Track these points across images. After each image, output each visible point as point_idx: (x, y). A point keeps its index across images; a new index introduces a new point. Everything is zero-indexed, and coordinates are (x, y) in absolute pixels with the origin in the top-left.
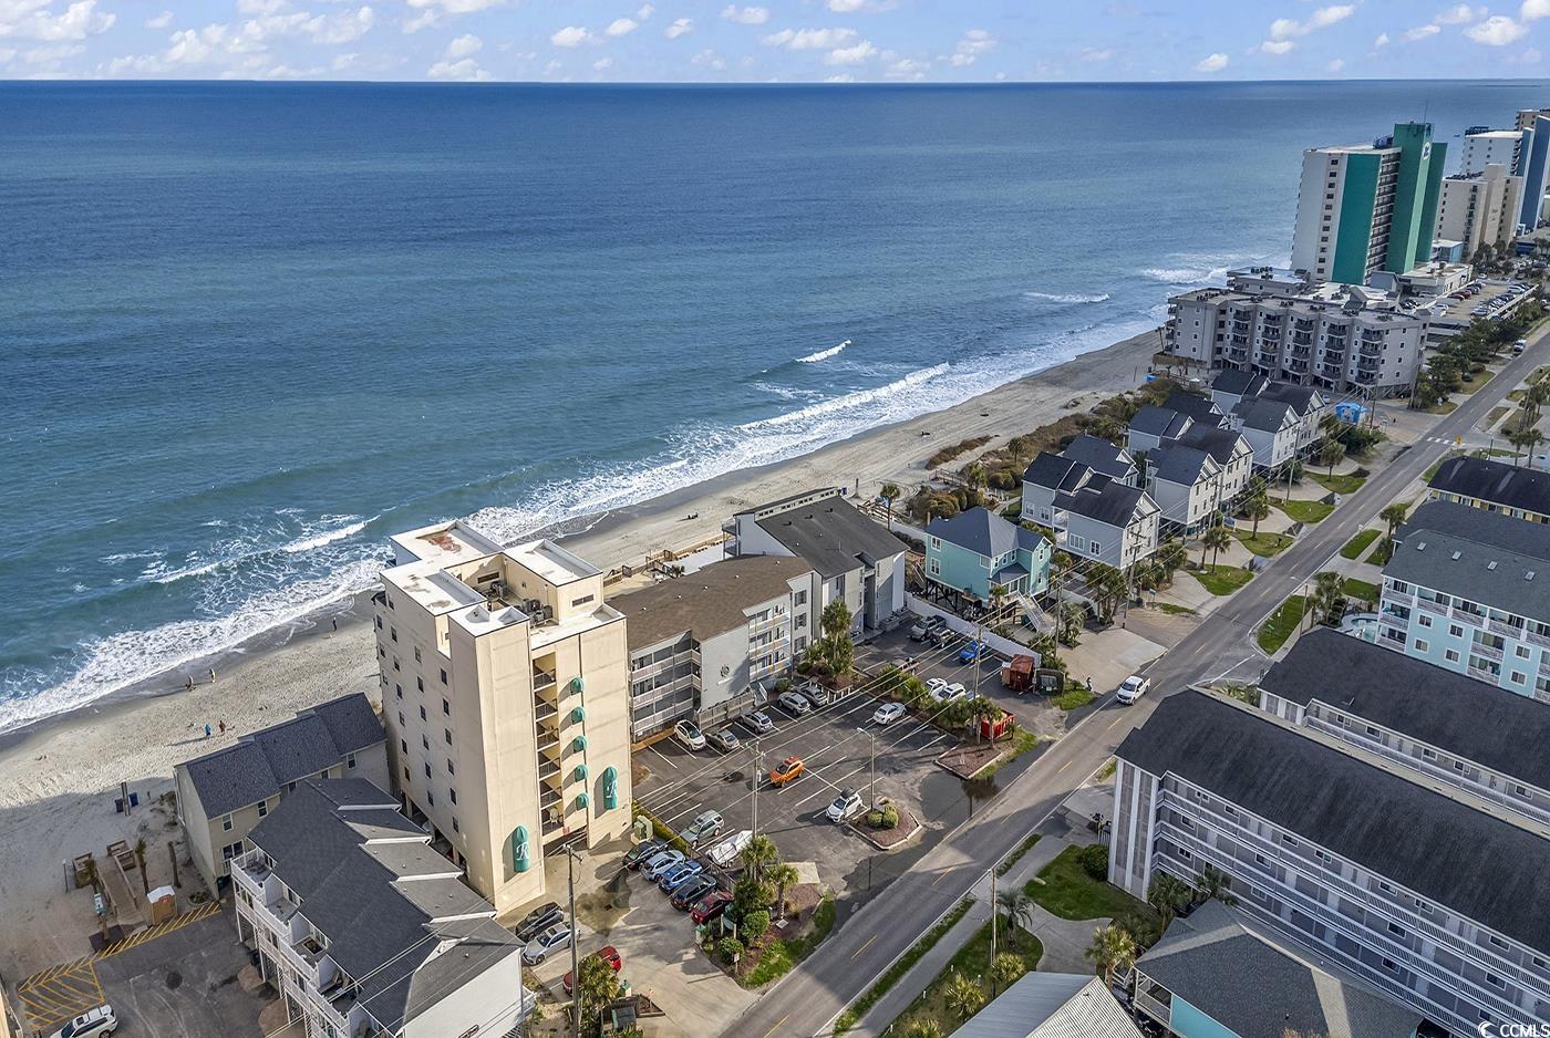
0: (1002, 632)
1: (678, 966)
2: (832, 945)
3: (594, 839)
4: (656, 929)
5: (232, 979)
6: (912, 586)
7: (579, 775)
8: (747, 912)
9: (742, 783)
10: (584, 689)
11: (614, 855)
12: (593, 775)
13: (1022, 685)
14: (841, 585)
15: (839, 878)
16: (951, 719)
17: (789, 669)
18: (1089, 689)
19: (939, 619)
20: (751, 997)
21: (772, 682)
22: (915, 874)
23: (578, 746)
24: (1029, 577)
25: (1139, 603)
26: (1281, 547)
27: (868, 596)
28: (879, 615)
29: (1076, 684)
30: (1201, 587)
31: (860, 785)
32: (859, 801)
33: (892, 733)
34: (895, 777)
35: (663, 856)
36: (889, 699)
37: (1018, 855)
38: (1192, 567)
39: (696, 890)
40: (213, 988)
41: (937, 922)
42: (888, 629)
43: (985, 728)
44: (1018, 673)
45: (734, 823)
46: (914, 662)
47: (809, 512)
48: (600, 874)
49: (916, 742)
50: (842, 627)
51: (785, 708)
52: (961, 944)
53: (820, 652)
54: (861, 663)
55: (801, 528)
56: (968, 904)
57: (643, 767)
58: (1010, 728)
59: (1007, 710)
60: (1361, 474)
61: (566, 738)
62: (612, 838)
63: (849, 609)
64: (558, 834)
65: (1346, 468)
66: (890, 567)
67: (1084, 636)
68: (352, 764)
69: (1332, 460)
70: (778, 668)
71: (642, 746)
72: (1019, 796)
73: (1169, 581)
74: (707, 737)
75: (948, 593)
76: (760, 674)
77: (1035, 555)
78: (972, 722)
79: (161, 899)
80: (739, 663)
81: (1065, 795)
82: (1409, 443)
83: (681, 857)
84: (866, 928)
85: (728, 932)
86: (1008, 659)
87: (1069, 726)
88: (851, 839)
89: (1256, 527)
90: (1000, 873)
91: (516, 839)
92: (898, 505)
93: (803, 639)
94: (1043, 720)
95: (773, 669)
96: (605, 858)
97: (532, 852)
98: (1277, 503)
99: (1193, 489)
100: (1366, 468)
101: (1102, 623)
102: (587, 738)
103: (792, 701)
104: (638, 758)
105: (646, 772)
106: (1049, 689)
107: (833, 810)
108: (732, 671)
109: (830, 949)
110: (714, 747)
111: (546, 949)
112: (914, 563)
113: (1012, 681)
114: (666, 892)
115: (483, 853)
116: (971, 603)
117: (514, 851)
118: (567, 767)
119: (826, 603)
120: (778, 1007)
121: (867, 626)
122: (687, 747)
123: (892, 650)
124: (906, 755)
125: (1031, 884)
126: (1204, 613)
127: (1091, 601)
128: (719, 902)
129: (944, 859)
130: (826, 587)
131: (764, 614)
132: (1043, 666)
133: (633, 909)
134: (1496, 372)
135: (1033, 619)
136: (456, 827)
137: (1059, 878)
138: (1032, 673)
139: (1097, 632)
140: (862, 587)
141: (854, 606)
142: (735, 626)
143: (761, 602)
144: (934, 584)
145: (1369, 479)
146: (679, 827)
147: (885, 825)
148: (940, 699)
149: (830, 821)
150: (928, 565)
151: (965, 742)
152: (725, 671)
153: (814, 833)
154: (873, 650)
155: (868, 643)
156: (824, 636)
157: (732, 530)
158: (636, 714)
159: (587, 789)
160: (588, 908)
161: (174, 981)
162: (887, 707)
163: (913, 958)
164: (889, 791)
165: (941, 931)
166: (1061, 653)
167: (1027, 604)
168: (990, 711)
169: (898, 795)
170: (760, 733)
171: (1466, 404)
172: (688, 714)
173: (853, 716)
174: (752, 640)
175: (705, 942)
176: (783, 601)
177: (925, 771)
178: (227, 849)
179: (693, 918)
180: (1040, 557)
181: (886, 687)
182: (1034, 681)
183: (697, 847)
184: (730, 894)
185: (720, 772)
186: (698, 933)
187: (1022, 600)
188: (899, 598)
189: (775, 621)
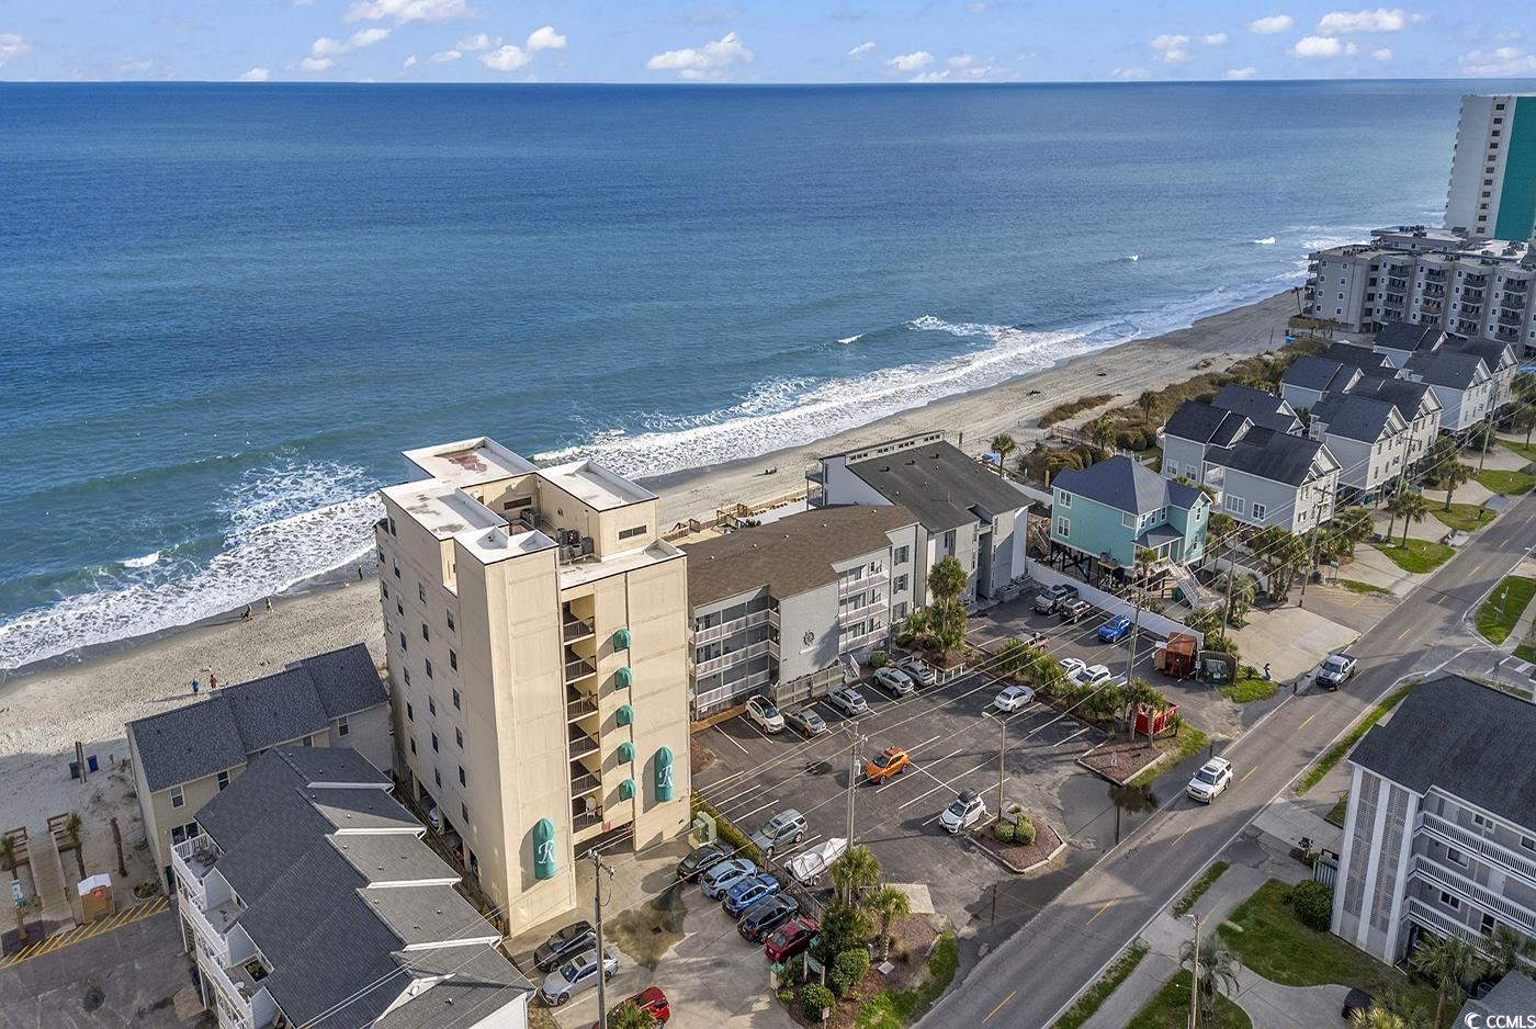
0: (1151, 607)
1: (745, 1019)
2: (955, 1002)
3: (642, 839)
4: (719, 964)
5: (165, 1003)
6: (1033, 551)
7: (623, 755)
8: (839, 949)
9: (830, 777)
10: (632, 644)
11: (667, 860)
12: (642, 757)
13: (1181, 670)
14: (950, 542)
15: (960, 909)
16: (1096, 709)
17: (886, 641)
19: (1070, 589)
21: (866, 656)
22: (1061, 909)
23: (622, 718)
24: (1183, 541)
25: (1316, 578)
26: (1483, 520)
27: (983, 558)
28: (996, 582)
29: (1251, 672)
31: (982, 787)
32: (982, 807)
33: (1020, 724)
34: (1026, 778)
35: (728, 866)
36: (1012, 681)
37: (1199, 890)
39: (770, 916)
40: (140, 1014)
42: (1007, 598)
43: (1143, 723)
44: (1178, 655)
45: (822, 828)
46: (1042, 638)
47: (911, 458)
48: (648, 884)
49: (1050, 736)
50: (954, 590)
51: (882, 686)
53: (925, 622)
54: (975, 638)
55: (900, 474)
56: (1137, 954)
57: (708, 751)
58: (1173, 723)
59: (1174, 699)
61: (607, 706)
62: (665, 838)
63: (960, 571)
64: (595, 830)
66: (1009, 524)
67: (1253, 616)
68: (344, 730)
70: (872, 639)
71: (706, 724)
73: (1352, 554)
74: (786, 717)
75: (1078, 560)
76: (850, 645)
77: (1192, 513)
78: (1124, 713)
79: (94, 891)
80: (826, 630)
81: (1253, 811)
83: (751, 868)
84: (996, 982)
85: (814, 976)
86: (1163, 639)
87: (1246, 725)
88: (974, 856)
89: (1449, 497)
90: (1178, 913)
91: (538, 835)
93: (904, 605)
94: (1210, 713)
95: (866, 640)
96: (655, 865)
97: (560, 853)
98: (1470, 472)
99: (1375, 447)
101: (1273, 600)
102: (634, 709)
103: (891, 678)
104: (701, 739)
105: (710, 757)
106: (1216, 676)
107: (948, 817)
108: (817, 638)
109: (951, 1007)
110: (795, 730)
111: (570, 985)
112: (1035, 524)
113: (1168, 666)
114: (734, 915)
115: (496, 851)
116: (1107, 571)
117: (536, 851)
118: (609, 743)
119: (931, 561)
121: (981, 595)
122: (762, 728)
123: (1013, 623)
124: (1040, 751)
125: (1221, 927)
127: (1259, 574)
128: (801, 933)
129: (1099, 890)
130: (932, 544)
131: (857, 571)
132: (1207, 647)
133: (688, 935)
135: (1189, 594)
136: (465, 816)
137: (1260, 923)
138: (1194, 657)
139: (1268, 610)
140: (976, 547)
141: (966, 568)
142: (822, 582)
143: (854, 555)
144: (1063, 549)
146: (751, 828)
147: (1019, 841)
148: (1080, 684)
149: (945, 831)
150: (1054, 526)
151: (1114, 738)
152: (808, 639)
153: (925, 846)
154: (989, 623)
155: (982, 614)
156: (931, 602)
157: (818, 475)
158: (699, 685)
159: (633, 774)
160: (630, 929)
161: (94, 1000)
162: (1012, 690)
164: (1020, 796)
165: (1105, 990)
166: (1227, 634)
167: (1180, 574)
168: (1152, 700)
169: (1032, 802)
170: (851, 715)
172: (764, 689)
173: (969, 699)
174: (843, 602)
175: (783, 987)
176: (881, 557)
177: (1066, 772)
178: (177, 832)
179: (767, 953)
180: (1195, 519)
181: (1010, 665)
182: (1198, 665)
183: (773, 855)
184: (817, 921)
185: (801, 761)
186: (773, 975)
187: (1174, 569)
188: (1019, 564)
189: (871, 581)
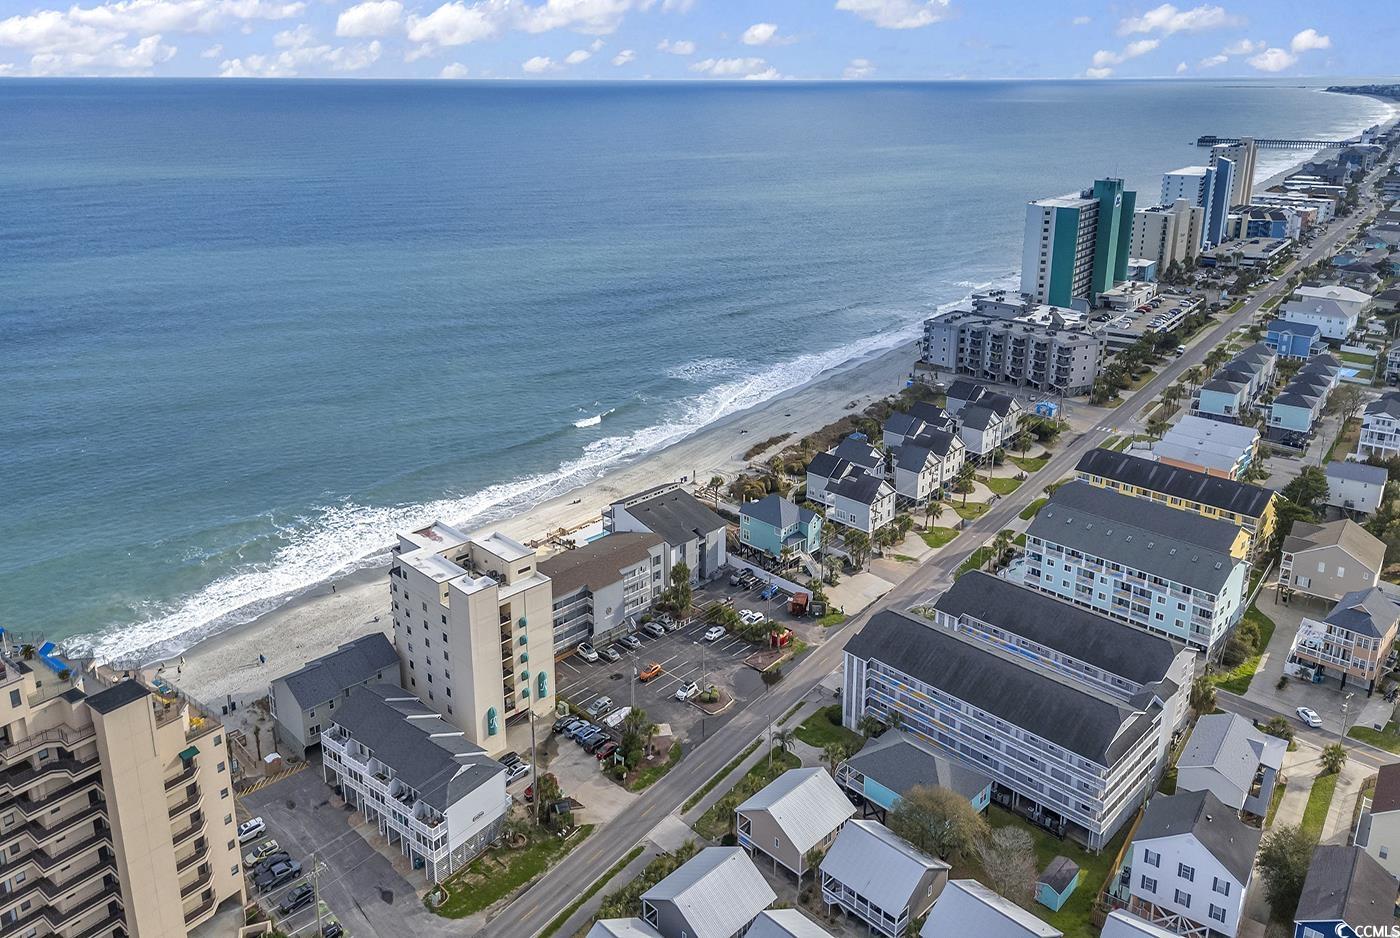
0: (789, 578)
1: (589, 783)
2: (680, 767)
3: (534, 716)
4: (576, 764)
5: (325, 803)
6: (733, 548)
7: (524, 677)
8: (630, 751)
9: (622, 680)
10: (527, 624)
11: (545, 725)
12: (533, 677)
13: (799, 612)
14: (683, 551)
15: (684, 731)
16: (753, 635)
17: (650, 608)
18: (843, 612)
19: (748, 570)
20: (634, 796)
21: (639, 617)
22: (730, 727)
23: (523, 659)
24: (807, 540)
25: (880, 555)
26: (981, 513)
27: (702, 557)
28: (709, 570)
29: (834, 610)
30: (923, 543)
31: (697, 677)
32: (696, 687)
33: (717, 646)
34: (718, 672)
35: (577, 724)
36: (716, 625)
37: (791, 714)
38: (920, 528)
39: (599, 741)
40: (316, 808)
41: (741, 753)
42: (716, 578)
43: (775, 640)
44: (798, 604)
45: (618, 704)
46: (731, 600)
47: (660, 501)
48: (539, 735)
49: (731, 651)
50: (684, 578)
51: (647, 632)
52: (754, 764)
53: (670, 596)
54: (698, 603)
55: (655, 511)
56: (760, 742)
57: (562, 672)
58: (791, 639)
59: (789, 628)
60: (1047, 456)
61: (517, 654)
62: (545, 715)
63: (689, 567)
64: (512, 713)
65: (1037, 451)
66: (717, 537)
67: (843, 578)
68: (380, 676)
69: (1026, 448)
70: (643, 607)
71: (561, 658)
72: (794, 679)
73: (902, 539)
74: (598, 653)
75: (755, 553)
76: (631, 612)
77: (811, 525)
78: (767, 637)
79: (274, 761)
80: (617, 606)
81: (821, 678)
82: (1084, 432)
83: (588, 724)
84: (699, 758)
85: (619, 762)
86: (791, 595)
87: (827, 637)
88: (691, 710)
89: (965, 499)
90: (779, 724)
91: (491, 714)
92: (723, 490)
93: (659, 587)
94: (812, 634)
95: (640, 608)
96: (541, 728)
97: (500, 723)
98: (983, 480)
99: (920, 475)
100: (1050, 452)
101: (855, 568)
102: (530, 654)
103: (652, 628)
104: (559, 666)
105: (563, 675)
106: (816, 614)
107: (680, 694)
108: (613, 610)
109: (679, 770)
110: (604, 658)
112: (733, 532)
113: (793, 610)
114: (581, 743)
116: (769, 559)
117: (489, 722)
118: (518, 672)
119: (673, 563)
120: (650, 800)
121: (701, 577)
122: (587, 660)
123: (718, 592)
124: (725, 659)
125: (798, 729)
126: (923, 560)
127: (848, 554)
128: (612, 747)
129: (745, 718)
130: (673, 552)
131: (633, 573)
132: (814, 599)
133: (560, 754)
134: (1159, 372)
135: (810, 568)
136: (450, 711)
137: (814, 725)
138: (807, 604)
139: (851, 575)
140: (698, 551)
141: (692, 564)
142: (614, 581)
143: (631, 564)
144: (747, 547)
145: (1050, 461)
146: (585, 706)
147: (712, 700)
148: (747, 623)
149: (678, 700)
150: (741, 535)
151: (762, 649)
152: (608, 611)
153: (668, 707)
154: (704, 592)
155: (702, 588)
156: (673, 585)
157: (609, 514)
158: (557, 639)
159: (530, 685)
160: (534, 754)
161: (292, 805)
162: (713, 629)
163: (726, 772)
164: (715, 681)
165: (744, 757)
166: (826, 590)
167: (806, 559)
168: (779, 630)
169: (718, 682)
170: (632, 649)
171: (1131, 398)
172: (586, 639)
173: (688, 636)
174: (626, 589)
175: (606, 768)
176: (646, 563)
177: (737, 668)
178: (312, 729)
179: (597, 757)
180: (814, 527)
181: (714, 617)
182: (808, 609)
183: (597, 718)
184: (619, 742)
185: (607, 674)
186: (601, 765)
187: (802, 556)
188: (722, 557)
189: (640, 577)
